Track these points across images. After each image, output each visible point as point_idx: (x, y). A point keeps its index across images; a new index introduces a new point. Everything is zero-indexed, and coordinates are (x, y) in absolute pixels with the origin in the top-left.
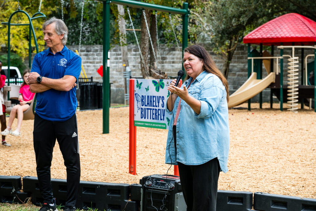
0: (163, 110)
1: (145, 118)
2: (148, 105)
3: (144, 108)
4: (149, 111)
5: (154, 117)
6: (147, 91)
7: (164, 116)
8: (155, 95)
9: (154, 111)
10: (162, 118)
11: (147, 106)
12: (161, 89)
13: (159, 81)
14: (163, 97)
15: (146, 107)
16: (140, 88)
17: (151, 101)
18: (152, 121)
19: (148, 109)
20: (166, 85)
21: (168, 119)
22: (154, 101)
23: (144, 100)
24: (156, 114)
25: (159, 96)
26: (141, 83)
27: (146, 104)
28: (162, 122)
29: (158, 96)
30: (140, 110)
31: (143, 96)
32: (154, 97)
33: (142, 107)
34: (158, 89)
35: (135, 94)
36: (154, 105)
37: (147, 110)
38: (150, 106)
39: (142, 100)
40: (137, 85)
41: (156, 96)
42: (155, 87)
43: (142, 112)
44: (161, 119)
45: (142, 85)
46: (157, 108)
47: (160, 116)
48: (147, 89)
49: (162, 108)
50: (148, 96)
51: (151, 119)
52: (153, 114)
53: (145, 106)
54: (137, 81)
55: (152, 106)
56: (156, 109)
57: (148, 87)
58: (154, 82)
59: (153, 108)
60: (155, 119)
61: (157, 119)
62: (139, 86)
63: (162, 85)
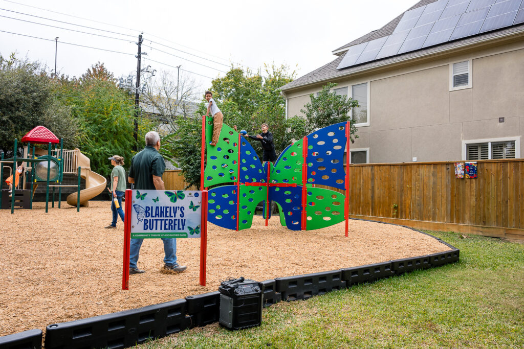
0: (182, 220)
1: (151, 229)
3: (150, 220)
4: (159, 222)
5: (167, 227)
6: (155, 202)
7: (183, 225)
8: (169, 206)
9: (167, 222)
10: (181, 227)
11: (156, 217)
13: (176, 192)
14: (182, 207)
15: (154, 218)
16: (142, 199)
18: (163, 231)
19: (157, 220)
20: (188, 196)
21: (189, 227)
22: (167, 212)
23: (150, 212)
24: (170, 224)
25: (176, 207)
26: (145, 195)
27: (154, 215)
28: (181, 231)
29: (174, 207)
30: (143, 221)
31: (147, 207)
32: (167, 207)
33: (145, 218)
34: (174, 200)
35: (134, 206)
36: (168, 214)
37: (155, 222)
38: (161, 217)
39: (146, 212)
41: (171, 207)
42: (169, 198)
43: (145, 224)
44: (179, 229)
45: (146, 196)
46: (173, 219)
47: (177, 227)
48: (156, 200)
49: (180, 218)
50: (157, 208)
51: (161, 229)
52: (166, 224)
53: (152, 216)
54: (138, 192)
55: (164, 217)
56: (170, 220)
57: (157, 198)
58: (167, 193)
59: (165, 218)
60: (169, 229)
61: (172, 229)
62: (142, 197)
63: (181, 196)
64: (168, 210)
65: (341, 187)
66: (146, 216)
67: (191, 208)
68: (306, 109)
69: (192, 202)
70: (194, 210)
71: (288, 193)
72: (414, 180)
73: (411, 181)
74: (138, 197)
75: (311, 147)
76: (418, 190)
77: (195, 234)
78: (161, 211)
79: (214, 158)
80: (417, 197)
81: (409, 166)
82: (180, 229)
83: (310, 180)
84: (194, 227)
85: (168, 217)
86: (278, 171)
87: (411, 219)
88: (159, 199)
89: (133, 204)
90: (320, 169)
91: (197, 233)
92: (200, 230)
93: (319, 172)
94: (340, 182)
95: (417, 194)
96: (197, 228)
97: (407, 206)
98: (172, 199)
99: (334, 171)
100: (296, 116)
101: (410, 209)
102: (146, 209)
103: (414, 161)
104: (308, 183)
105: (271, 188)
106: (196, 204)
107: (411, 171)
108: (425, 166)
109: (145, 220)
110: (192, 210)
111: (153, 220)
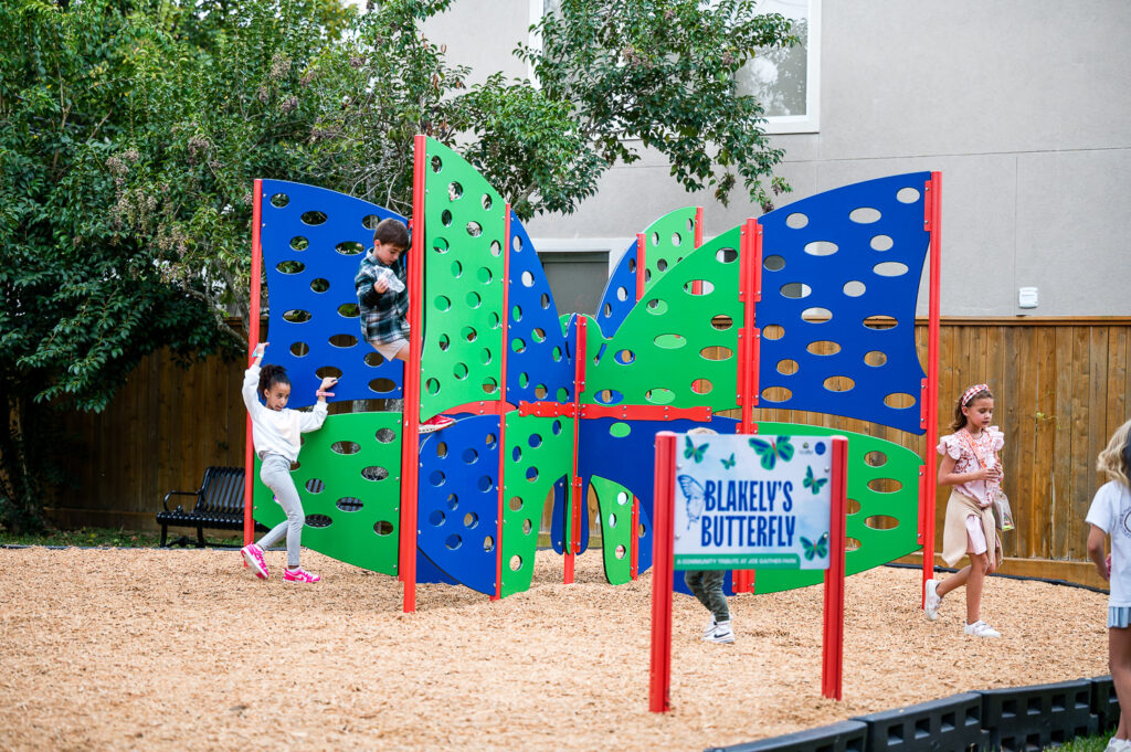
0: (787, 518)
1: (718, 544)
2: (731, 507)
3: (716, 518)
4: (736, 523)
5: (754, 537)
6: (727, 467)
7: (790, 533)
8: (758, 479)
9: (755, 524)
10: (785, 538)
12: (780, 462)
13: (775, 441)
14: (788, 483)
15: (725, 514)
16: (698, 459)
17: (742, 496)
18: (746, 549)
19: (730, 519)
20: (801, 452)
22: (753, 496)
23: (715, 495)
24: (760, 531)
25: (775, 483)
26: (703, 448)
27: (724, 504)
28: (785, 550)
29: (769, 483)
30: (700, 521)
31: (709, 483)
32: (753, 483)
34: (769, 463)
35: (680, 478)
36: (756, 503)
37: (726, 523)
38: (740, 509)
39: (708, 495)
40: (687, 452)
41: (762, 483)
42: (759, 458)
43: (704, 530)
44: (781, 544)
46: (766, 515)
47: (775, 536)
48: (729, 463)
49: (784, 514)
50: (732, 484)
52: (751, 531)
53: (720, 509)
54: (688, 439)
55: (746, 509)
56: (760, 518)
57: (732, 457)
58: (754, 442)
59: (749, 513)
60: (759, 544)
61: (765, 544)
62: (696, 453)
63: (786, 451)
64: (757, 489)
66: (708, 509)
67: (807, 486)
68: (536, 43)
69: (809, 469)
70: (815, 490)
72: (1064, 390)
73: (1053, 397)
74: (688, 455)
76: (1083, 434)
77: (816, 557)
78: (740, 494)
79: (442, 302)
80: (1076, 466)
81: (1042, 333)
82: (783, 544)
83: (774, 394)
84: (814, 539)
85: (755, 509)
87: (1048, 555)
88: (736, 459)
89: (678, 474)
90: (812, 349)
91: (821, 556)
92: (827, 546)
93: (809, 363)
94: (899, 401)
95: (1076, 452)
96: (823, 540)
97: (1035, 499)
98: (764, 460)
99: (875, 360)
100: (499, 76)
101: (1047, 513)
102: (708, 488)
103: (1024, 302)
104: (763, 404)
106: (818, 475)
107: (1053, 352)
108: (1113, 331)
109: (705, 518)
110: (810, 489)
111: (722, 518)
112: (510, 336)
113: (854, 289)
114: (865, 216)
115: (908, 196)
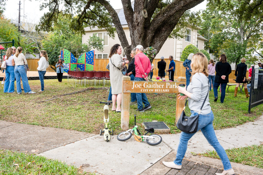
65: (93, 64)
67: (68, 66)
68: (88, 41)
71: (81, 66)
75: (87, 55)
79: (65, 58)
83: (87, 63)
84: (69, 68)
86: (79, 61)
93: (88, 61)
94: (92, 63)
98: (66, 64)
99: (91, 61)
100: (85, 43)
105: (78, 65)
112: (71, 59)
113: (90, 57)
114: (91, 53)
115: (93, 52)
